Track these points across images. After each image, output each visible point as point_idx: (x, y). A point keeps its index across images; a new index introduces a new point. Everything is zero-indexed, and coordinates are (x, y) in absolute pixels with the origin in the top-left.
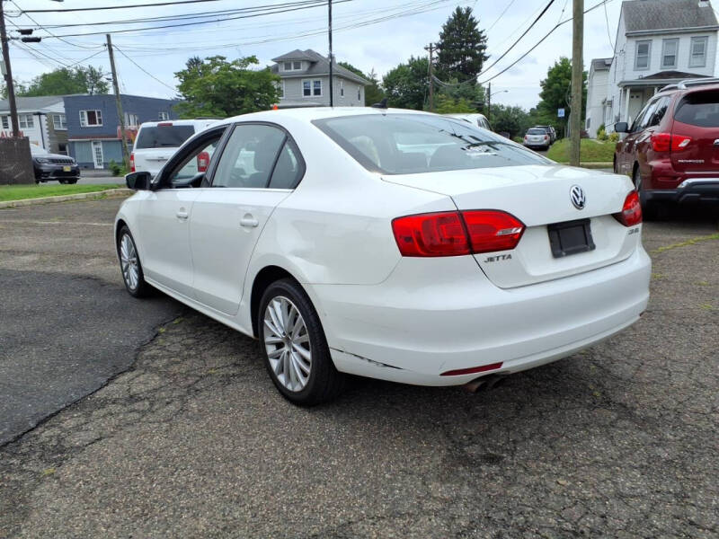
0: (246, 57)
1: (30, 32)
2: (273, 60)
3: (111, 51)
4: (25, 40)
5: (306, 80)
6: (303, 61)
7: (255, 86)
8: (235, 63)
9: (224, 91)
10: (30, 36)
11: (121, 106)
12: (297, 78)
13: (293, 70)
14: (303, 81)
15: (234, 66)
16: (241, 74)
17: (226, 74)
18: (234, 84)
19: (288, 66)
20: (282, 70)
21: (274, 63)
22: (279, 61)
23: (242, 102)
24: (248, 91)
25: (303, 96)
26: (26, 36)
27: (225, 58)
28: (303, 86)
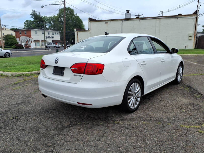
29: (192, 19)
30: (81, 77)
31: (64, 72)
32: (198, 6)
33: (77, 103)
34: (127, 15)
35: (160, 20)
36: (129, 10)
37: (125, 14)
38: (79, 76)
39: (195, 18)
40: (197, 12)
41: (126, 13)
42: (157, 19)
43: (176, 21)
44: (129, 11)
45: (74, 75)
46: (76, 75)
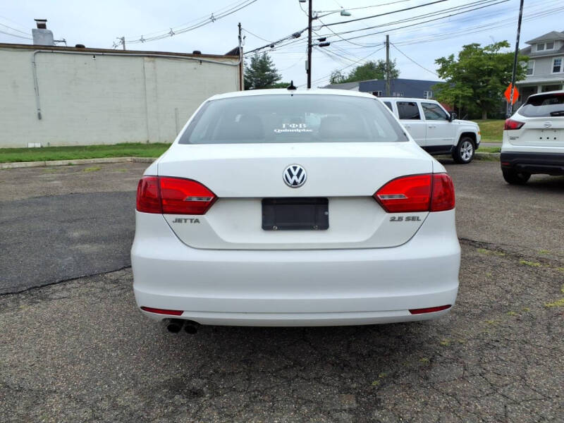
0: (498, 42)
1: (324, 39)
2: (527, 43)
3: (388, 47)
4: (321, 46)
5: (556, 58)
6: (557, 41)
7: (501, 67)
8: (487, 48)
9: (474, 72)
10: (324, 42)
11: (389, 87)
12: (549, 57)
13: (545, 50)
14: (553, 59)
15: (486, 51)
16: (490, 57)
17: (477, 58)
18: (484, 65)
19: (541, 47)
20: (535, 51)
21: (528, 45)
22: (533, 43)
23: (488, 81)
24: (495, 72)
25: (552, 73)
26: (322, 42)
27: (479, 45)
28: (553, 64)
29: (231, 67)
30: (417, 224)
31: (327, 216)
32: (240, 37)
33: (409, 314)
34: (42, 37)
35: (153, 61)
36: (46, 21)
37: (34, 31)
38: (413, 219)
39: (236, 66)
40: (240, 51)
41: (36, 28)
42: (146, 58)
43: (195, 68)
44: (47, 23)
45: (393, 219)
46: (400, 219)
